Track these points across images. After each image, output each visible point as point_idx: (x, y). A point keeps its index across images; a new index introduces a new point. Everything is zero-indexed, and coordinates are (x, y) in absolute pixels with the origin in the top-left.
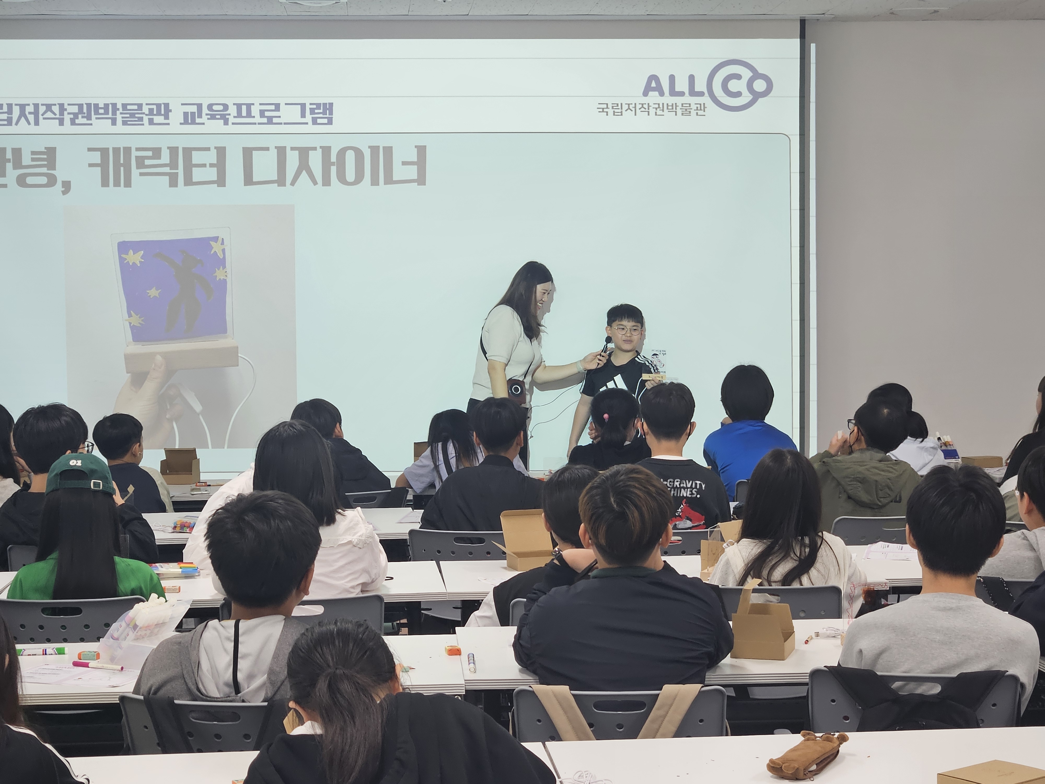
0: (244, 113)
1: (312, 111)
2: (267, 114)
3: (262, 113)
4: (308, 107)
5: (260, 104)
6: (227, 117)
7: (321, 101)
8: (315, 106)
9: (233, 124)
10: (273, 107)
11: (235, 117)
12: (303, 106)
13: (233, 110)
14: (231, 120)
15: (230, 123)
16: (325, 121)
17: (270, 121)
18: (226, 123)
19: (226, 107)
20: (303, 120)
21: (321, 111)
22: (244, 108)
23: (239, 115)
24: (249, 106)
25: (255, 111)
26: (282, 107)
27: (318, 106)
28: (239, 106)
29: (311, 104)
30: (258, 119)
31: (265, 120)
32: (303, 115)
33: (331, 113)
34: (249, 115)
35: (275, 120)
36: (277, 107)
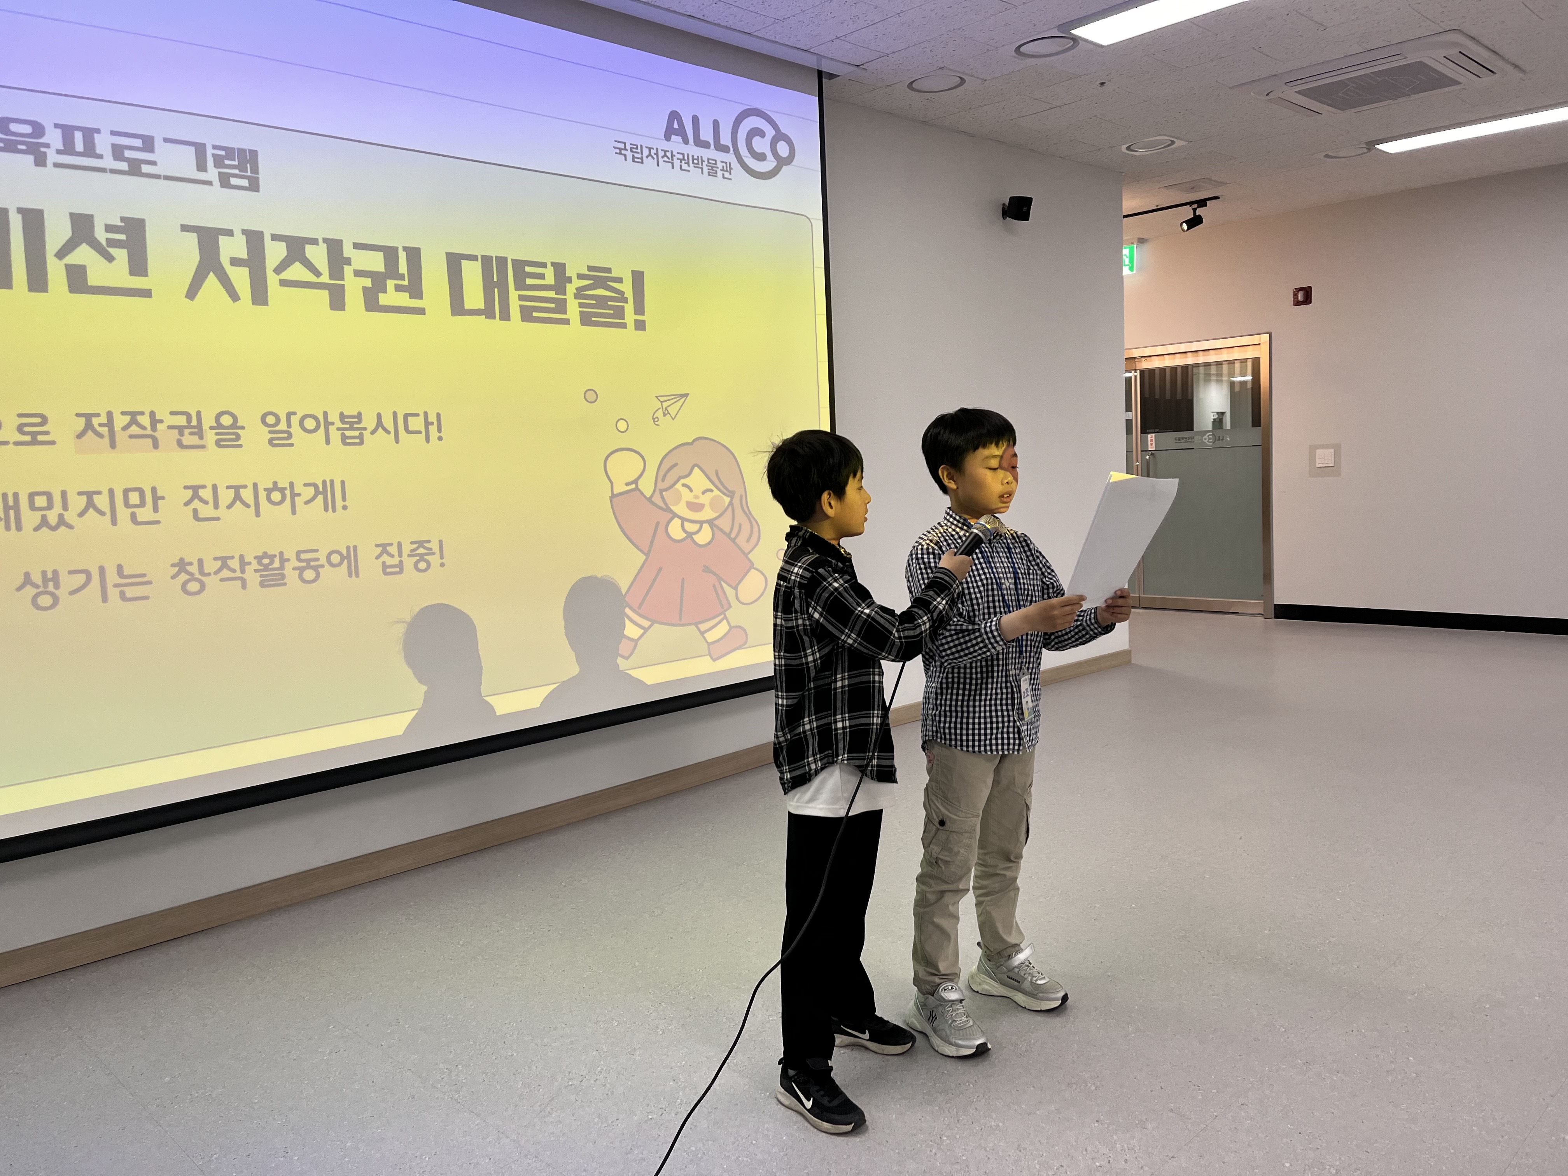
0: (79, 146)
1: (219, 162)
2: (128, 154)
3: (118, 152)
4: (210, 151)
5: (114, 133)
6: (43, 149)
7: (236, 145)
8: (223, 153)
9: (56, 165)
10: (138, 143)
11: (59, 152)
12: (200, 149)
13: (53, 138)
14: (52, 157)
15: (50, 162)
16: (245, 183)
17: (135, 169)
18: (40, 161)
19: (38, 129)
20: (202, 176)
21: (236, 163)
22: (78, 136)
23: (68, 148)
24: (89, 134)
25: (103, 144)
26: (158, 143)
27: (230, 152)
28: (67, 131)
29: (215, 147)
30: (109, 162)
31: (124, 166)
32: (201, 166)
33: (255, 169)
34: (90, 151)
35: (145, 168)
36: (148, 144)
